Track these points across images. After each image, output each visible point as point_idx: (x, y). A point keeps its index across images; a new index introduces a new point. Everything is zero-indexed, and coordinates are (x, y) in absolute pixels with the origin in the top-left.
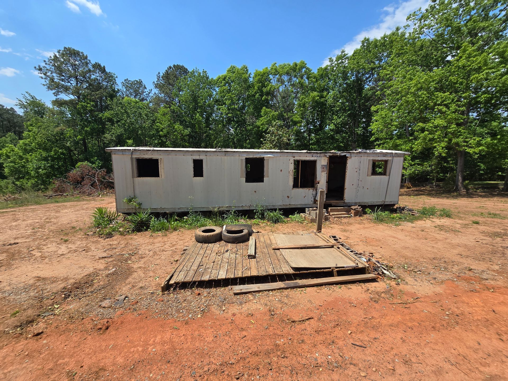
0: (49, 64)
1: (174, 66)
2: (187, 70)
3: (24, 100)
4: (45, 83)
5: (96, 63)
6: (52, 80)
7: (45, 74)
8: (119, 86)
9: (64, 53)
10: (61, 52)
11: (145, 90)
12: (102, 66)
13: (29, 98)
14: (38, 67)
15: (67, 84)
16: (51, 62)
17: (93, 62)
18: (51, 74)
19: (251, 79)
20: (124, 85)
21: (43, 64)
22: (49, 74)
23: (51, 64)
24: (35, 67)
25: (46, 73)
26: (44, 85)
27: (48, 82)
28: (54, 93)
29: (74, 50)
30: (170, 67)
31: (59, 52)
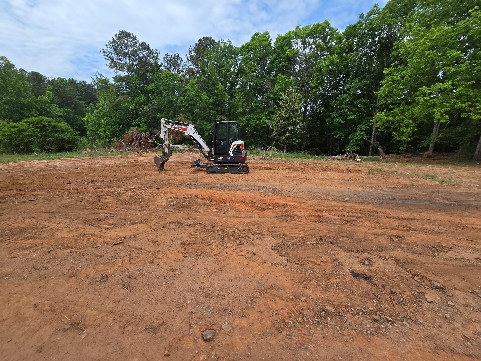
0: (109, 47)
1: (204, 38)
2: (214, 41)
3: (95, 79)
4: (107, 64)
5: (142, 42)
6: (112, 60)
7: (107, 56)
8: (161, 61)
9: (120, 36)
10: (117, 36)
11: (182, 63)
12: (147, 45)
13: (99, 76)
14: (102, 51)
15: (123, 63)
16: (111, 46)
17: (140, 42)
18: (112, 55)
19: (272, 45)
20: (165, 60)
21: (105, 48)
22: (110, 55)
23: (111, 47)
24: (101, 51)
25: (108, 54)
26: (107, 65)
27: (110, 62)
28: (114, 71)
29: (126, 32)
30: (200, 40)
31: (116, 36)
